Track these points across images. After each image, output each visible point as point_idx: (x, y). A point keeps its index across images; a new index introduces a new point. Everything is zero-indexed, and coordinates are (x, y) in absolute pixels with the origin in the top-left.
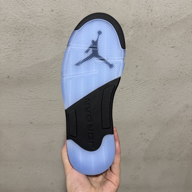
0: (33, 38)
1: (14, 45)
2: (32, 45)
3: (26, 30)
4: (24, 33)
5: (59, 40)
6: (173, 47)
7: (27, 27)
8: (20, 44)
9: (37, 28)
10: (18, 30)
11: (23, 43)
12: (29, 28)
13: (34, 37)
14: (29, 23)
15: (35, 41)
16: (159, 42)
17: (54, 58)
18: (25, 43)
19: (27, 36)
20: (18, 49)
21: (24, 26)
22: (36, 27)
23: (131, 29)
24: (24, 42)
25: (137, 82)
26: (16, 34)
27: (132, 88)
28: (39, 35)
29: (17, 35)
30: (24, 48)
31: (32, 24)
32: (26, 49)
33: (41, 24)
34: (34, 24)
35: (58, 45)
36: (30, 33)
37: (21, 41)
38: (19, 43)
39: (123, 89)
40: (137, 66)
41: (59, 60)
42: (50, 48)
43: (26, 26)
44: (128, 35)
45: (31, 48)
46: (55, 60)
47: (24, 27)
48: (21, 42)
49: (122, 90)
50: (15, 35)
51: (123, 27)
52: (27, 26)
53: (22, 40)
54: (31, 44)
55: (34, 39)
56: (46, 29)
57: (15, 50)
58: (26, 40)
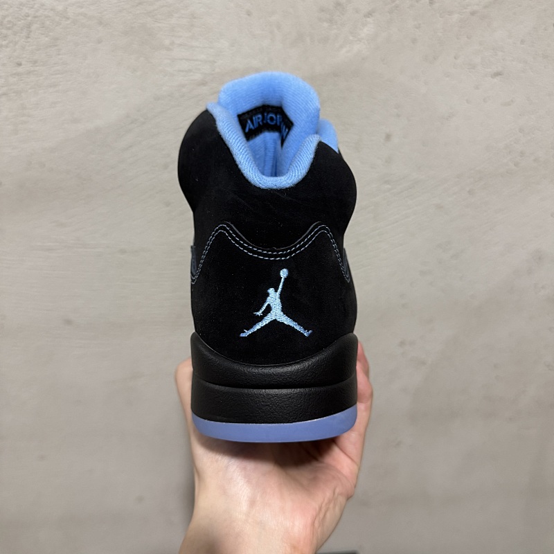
0: (59, 55)
2: (58, 76)
3: (34, 27)
4: (30, 39)
5: (141, 58)
6: (498, 74)
7: (36, 19)
8: (18, 74)
9: (68, 22)
10: (9, 29)
11: (29, 73)
12: (43, 24)
13: (62, 51)
14: (43, 5)
15: (65, 64)
16: (455, 58)
17: (127, 116)
18: (35, 71)
19: (38, 50)
20: (14, 92)
21: (28, 16)
22: (68, 19)
23: (368, 19)
24: (32, 69)
25: (389, 186)
26: (4, 43)
27: (373, 207)
28: (76, 45)
29: (7, 47)
30: (31, 88)
31: (52, 10)
32: (40, 91)
33: (82, 7)
34: (60, 8)
35: (139, 73)
36: (47, 39)
37: (20, 65)
38: (14, 72)
41: (143, 123)
42: (114, 86)
43: (35, 17)
44: (359, 37)
45: (55, 86)
46: (132, 123)
47: (29, 18)
48: (20, 69)
52: (38, 14)
53: (23, 62)
54: (52, 75)
55: (60, 56)
56: (100, 23)
58: (35, 62)
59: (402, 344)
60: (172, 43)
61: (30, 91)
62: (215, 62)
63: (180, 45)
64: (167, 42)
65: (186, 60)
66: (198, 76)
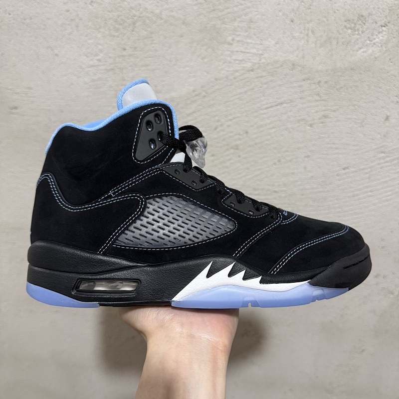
0: (152, 44)
1: (110, 57)
2: (150, 59)
3: (138, 24)
4: (134, 32)
5: (209, 49)
7: (140, 19)
8: (123, 56)
9: (163, 21)
10: (121, 24)
11: (130, 55)
12: (145, 22)
13: (155, 42)
14: (146, 9)
15: (156, 50)
17: (194, 91)
18: (135, 54)
19: (138, 40)
20: (118, 69)
21: (135, 16)
22: (162, 19)
23: (384, 28)
24: (133, 53)
26: (116, 34)
27: (369, 170)
28: (165, 37)
29: (118, 37)
30: (130, 66)
31: (152, 12)
32: (136, 69)
33: (172, 11)
34: (158, 11)
35: (206, 60)
36: (145, 32)
37: (125, 49)
38: (121, 54)
39: (347, 171)
40: (387, 118)
41: (205, 96)
42: (187, 68)
43: (140, 17)
44: (374, 41)
45: (146, 66)
46: (196, 95)
47: (136, 18)
48: (124, 53)
49: (343, 171)
50: (114, 36)
51: (364, 24)
52: (141, 15)
53: (127, 48)
54: (146, 58)
55: (153, 45)
56: (184, 23)
57: (112, 69)
58: (136, 48)
60: (233, 40)
61: (129, 68)
62: (263, 55)
63: (239, 41)
64: (229, 39)
65: (241, 52)
66: (248, 65)
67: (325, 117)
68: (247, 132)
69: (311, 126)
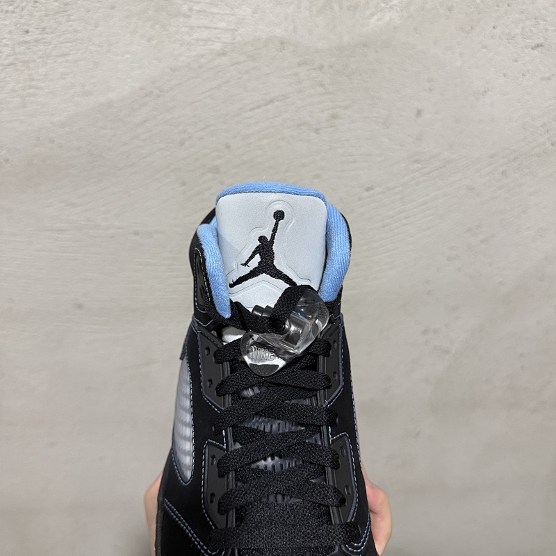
0: (69, 21)
1: (6, 45)
2: (68, 44)
4: (38, 4)
5: (157, 26)
6: (538, 46)
8: (25, 42)
11: (37, 41)
13: (72, 17)
15: (76, 31)
16: (494, 28)
17: (142, 89)
18: (43, 39)
19: (47, 16)
20: (21, 62)
24: (40, 36)
25: (419, 165)
26: (11, 8)
27: (401, 188)
28: (88, 11)
29: (13, 12)
30: (40, 58)
32: (48, 61)
35: (154, 42)
37: (27, 32)
38: (22, 39)
39: (371, 192)
40: (419, 113)
41: (159, 96)
42: (128, 56)
44: (391, 4)
45: (64, 55)
46: (147, 95)
48: (27, 38)
49: (366, 194)
50: (7, 12)
53: (31, 29)
54: (62, 43)
55: (70, 23)
57: (10, 64)
58: (44, 29)
59: (425, 332)
60: (191, 10)
61: (38, 60)
62: (236, 30)
63: (199, 11)
64: (185, 8)
65: (205, 27)
66: (217, 46)
67: (335, 117)
68: (228, 147)
69: (317, 131)
